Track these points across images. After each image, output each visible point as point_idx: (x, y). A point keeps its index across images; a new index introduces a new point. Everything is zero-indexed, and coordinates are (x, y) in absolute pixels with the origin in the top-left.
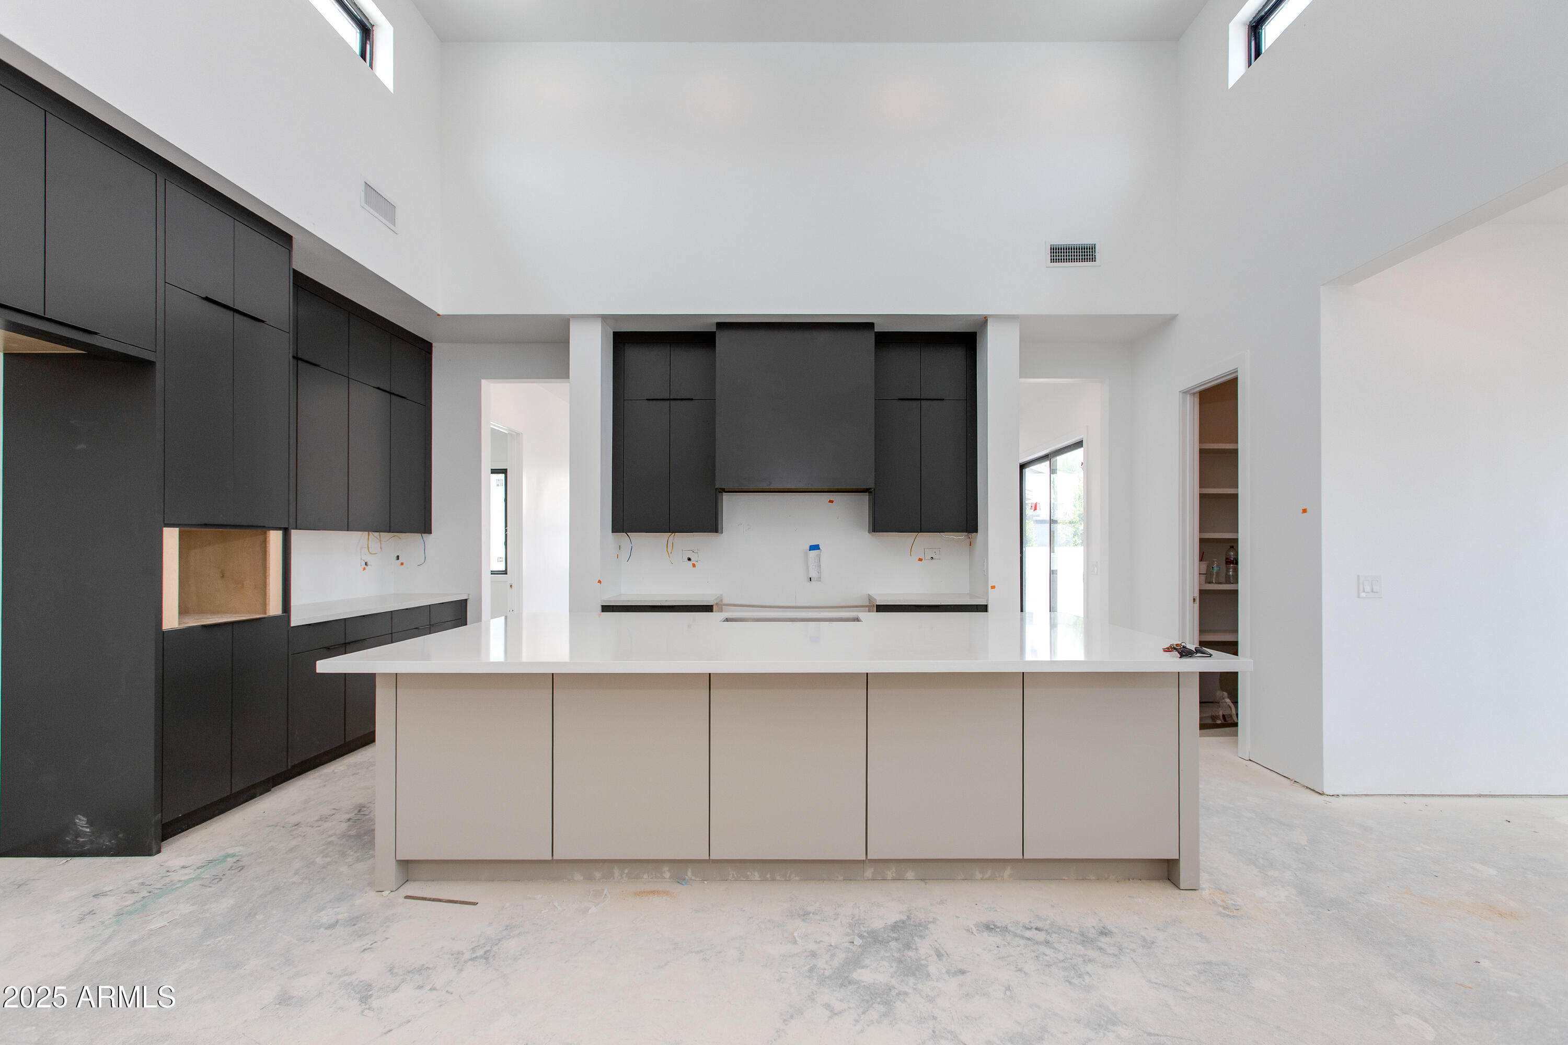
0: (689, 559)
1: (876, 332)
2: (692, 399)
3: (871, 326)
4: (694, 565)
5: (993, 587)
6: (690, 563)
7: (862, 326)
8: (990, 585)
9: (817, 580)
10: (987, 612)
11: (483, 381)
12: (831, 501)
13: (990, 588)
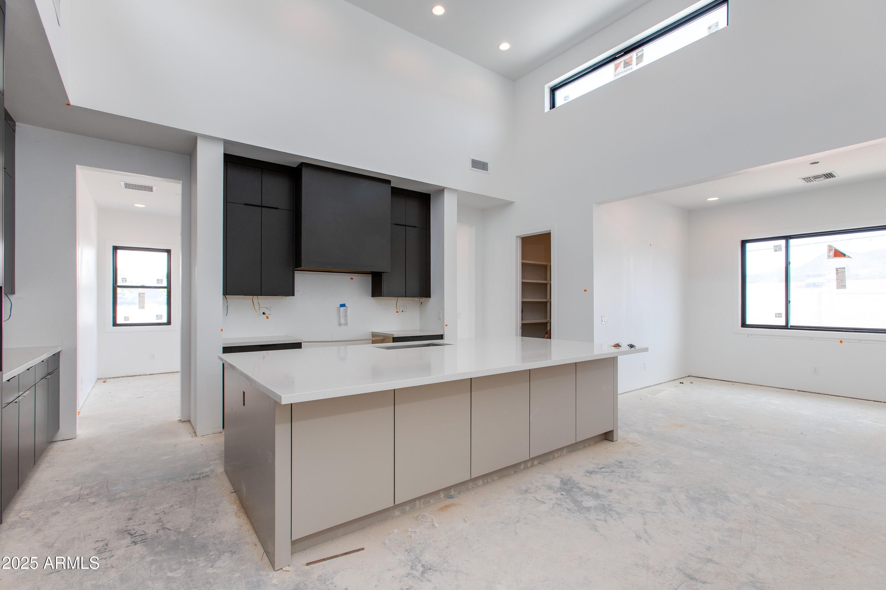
0: (264, 313)
1: (392, 187)
2: (277, 208)
3: (388, 182)
4: (267, 317)
5: (446, 325)
6: (265, 316)
7: (385, 181)
8: (445, 324)
9: (344, 325)
10: (442, 339)
11: (77, 166)
12: (352, 279)
13: (445, 326)
